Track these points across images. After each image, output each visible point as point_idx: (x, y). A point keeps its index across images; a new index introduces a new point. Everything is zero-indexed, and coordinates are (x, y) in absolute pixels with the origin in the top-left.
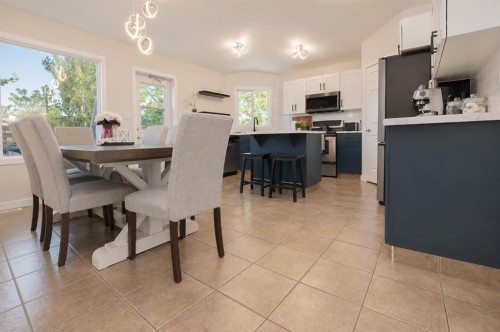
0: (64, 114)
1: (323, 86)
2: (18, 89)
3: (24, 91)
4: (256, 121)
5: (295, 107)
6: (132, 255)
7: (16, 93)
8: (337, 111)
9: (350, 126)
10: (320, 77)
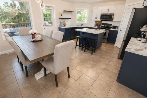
0: (21, 12)
1: (108, 11)
2: (5, 2)
3: (7, 3)
4: (82, 21)
5: (96, 18)
6: (46, 75)
7: (4, 4)
8: (111, 21)
9: (115, 27)
10: (107, 7)
